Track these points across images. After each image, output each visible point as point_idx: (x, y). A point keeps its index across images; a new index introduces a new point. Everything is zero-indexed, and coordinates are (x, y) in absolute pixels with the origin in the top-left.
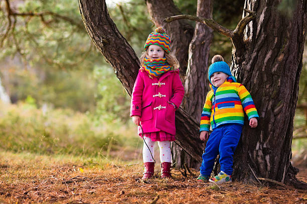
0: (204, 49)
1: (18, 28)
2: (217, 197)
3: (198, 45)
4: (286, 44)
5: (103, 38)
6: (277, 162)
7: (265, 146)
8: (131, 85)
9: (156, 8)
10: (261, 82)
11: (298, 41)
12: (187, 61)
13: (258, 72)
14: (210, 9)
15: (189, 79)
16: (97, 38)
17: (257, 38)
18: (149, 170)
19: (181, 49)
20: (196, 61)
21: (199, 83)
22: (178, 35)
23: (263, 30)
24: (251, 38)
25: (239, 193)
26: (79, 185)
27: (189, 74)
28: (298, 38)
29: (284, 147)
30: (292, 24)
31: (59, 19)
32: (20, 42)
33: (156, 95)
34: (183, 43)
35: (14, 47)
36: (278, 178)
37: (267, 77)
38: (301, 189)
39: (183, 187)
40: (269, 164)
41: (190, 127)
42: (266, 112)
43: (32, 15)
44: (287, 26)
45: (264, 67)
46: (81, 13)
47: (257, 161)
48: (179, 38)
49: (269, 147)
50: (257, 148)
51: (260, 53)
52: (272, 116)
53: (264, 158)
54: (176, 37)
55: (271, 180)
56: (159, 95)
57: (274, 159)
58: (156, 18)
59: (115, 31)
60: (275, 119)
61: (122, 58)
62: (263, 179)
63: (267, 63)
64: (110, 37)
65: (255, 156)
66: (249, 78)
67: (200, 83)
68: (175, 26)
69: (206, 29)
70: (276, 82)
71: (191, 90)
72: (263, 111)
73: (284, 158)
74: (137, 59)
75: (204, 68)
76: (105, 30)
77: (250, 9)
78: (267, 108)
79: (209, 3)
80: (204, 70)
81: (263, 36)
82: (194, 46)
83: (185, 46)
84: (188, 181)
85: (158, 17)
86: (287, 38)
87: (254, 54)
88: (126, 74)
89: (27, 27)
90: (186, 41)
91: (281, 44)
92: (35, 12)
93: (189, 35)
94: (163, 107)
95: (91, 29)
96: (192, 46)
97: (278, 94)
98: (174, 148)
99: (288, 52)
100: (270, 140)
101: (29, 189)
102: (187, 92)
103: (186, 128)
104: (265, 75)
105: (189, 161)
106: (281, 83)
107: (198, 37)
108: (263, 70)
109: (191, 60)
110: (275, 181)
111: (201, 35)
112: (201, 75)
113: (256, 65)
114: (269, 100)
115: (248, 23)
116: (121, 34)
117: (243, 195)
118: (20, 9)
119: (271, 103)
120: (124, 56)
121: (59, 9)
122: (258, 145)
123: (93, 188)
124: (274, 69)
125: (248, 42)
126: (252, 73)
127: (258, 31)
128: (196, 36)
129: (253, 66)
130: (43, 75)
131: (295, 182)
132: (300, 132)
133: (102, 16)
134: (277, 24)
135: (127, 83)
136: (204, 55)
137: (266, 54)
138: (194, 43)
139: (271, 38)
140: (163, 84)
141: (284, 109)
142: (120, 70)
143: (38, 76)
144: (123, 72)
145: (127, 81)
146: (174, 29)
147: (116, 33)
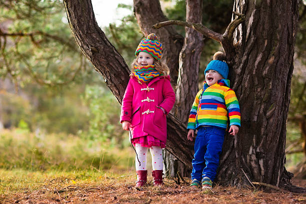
0: (195, 58)
1: (8, 49)
2: (211, 200)
3: (188, 54)
4: (276, 46)
5: (91, 46)
6: (271, 167)
7: (258, 150)
8: (121, 93)
9: (145, 19)
10: (252, 86)
11: (288, 43)
12: (178, 71)
13: (249, 76)
14: (199, 17)
15: (180, 88)
16: (85, 47)
17: (247, 41)
18: (141, 179)
19: (171, 59)
20: (187, 70)
21: (190, 92)
22: (169, 45)
23: (252, 33)
24: (240, 41)
25: (232, 196)
26: (71, 194)
27: (180, 83)
28: (288, 40)
29: (277, 151)
30: (282, 26)
31: (49, 39)
32: (10, 63)
33: (145, 100)
34: (173, 53)
35: (5, 68)
36: (273, 182)
37: (258, 80)
38: (296, 192)
39: (176, 193)
40: (262, 169)
41: (182, 134)
42: (258, 116)
43: (22, 35)
44: (277, 28)
45: (255, 71)
46: (69, 22)
47: (251, 166)
48: (169, 48)
49: (262, 151)
50: (250, 153)
51: (250, 56)
52: (264, 120)
53: (257, 163)
54: (166, 47)
55: (265, 184)
56: (148, 100)
57: (267, 163)
58: (145, 28)
59: (103, 39)
60: (268, 123)
61: (111, 66)
62: (258, 183)
63: (257, 66)
64: (98, 45)
65: (248, 161)
66: (240, 82)
67: (192, 92)
68: (165, 36)
69: (196, 37)
70: (268, 85)
71: (183, 99)
72: (254, 114)
73: (278, 162)
74: (127, 66)
75: (195, 76)
76: (93, 38)
77: (238, 12)
78: (259, 112)
79: (199, 11)
80: (195, 78)
81: (252, 39)
82: (184, 54)
83: (175, 55)
84: (182, 188)
85: (147, 27)
86: (277, 40)
87: (245, 58)
88: (116, 82)
89: (17, 48)
90: (176, 50)
91: (271, 47)
92: (25, 32)
93: (179, 45)
94: (151, 112)
95: (79, 37)
96: (182, 55)
97: (270, 97)
98: (167, 158)
99: (278, 55)
100: (263, 144)
101: (21, 199)
102: (178, 101)
103: (178, 135)
104: (256, 79)
105: (182, 171)
106: (273, 87)
107: (188, 45)
108: (254, 73)
109: (182, 69)
110: (269, 185)
111: (191, 43)
112: (192, 84)
113: (246, 69)
114: (261, 104)
115: (237, 26)
116: (109, 42)
117: (236, 198)
118: (10, 29)
119: (263, 107)
120: (114, 64)
121: (48, 29)
122: (251, 149)
123: (85, 196)
124: (265, 72)
125: (238, 46)
126: (243, 77)
127: (248, 34)
128: (186, 45)
129: (243, 69)
130: (36, 101)
131: (290, 186)
132: (295, 146)
133: (90, 24)
134: (267, 26)
135: (117, 92)
136: (195, 63)
137: (256, 57)
138: (184, 52)
139: (261, 41)
140: (151, 89)
141: (276, 112)
142: (109, 78)
143: (31, 103)
144: (113, 80)
145: (117, 89)
146: (163, 39)
147: (105, 41)
